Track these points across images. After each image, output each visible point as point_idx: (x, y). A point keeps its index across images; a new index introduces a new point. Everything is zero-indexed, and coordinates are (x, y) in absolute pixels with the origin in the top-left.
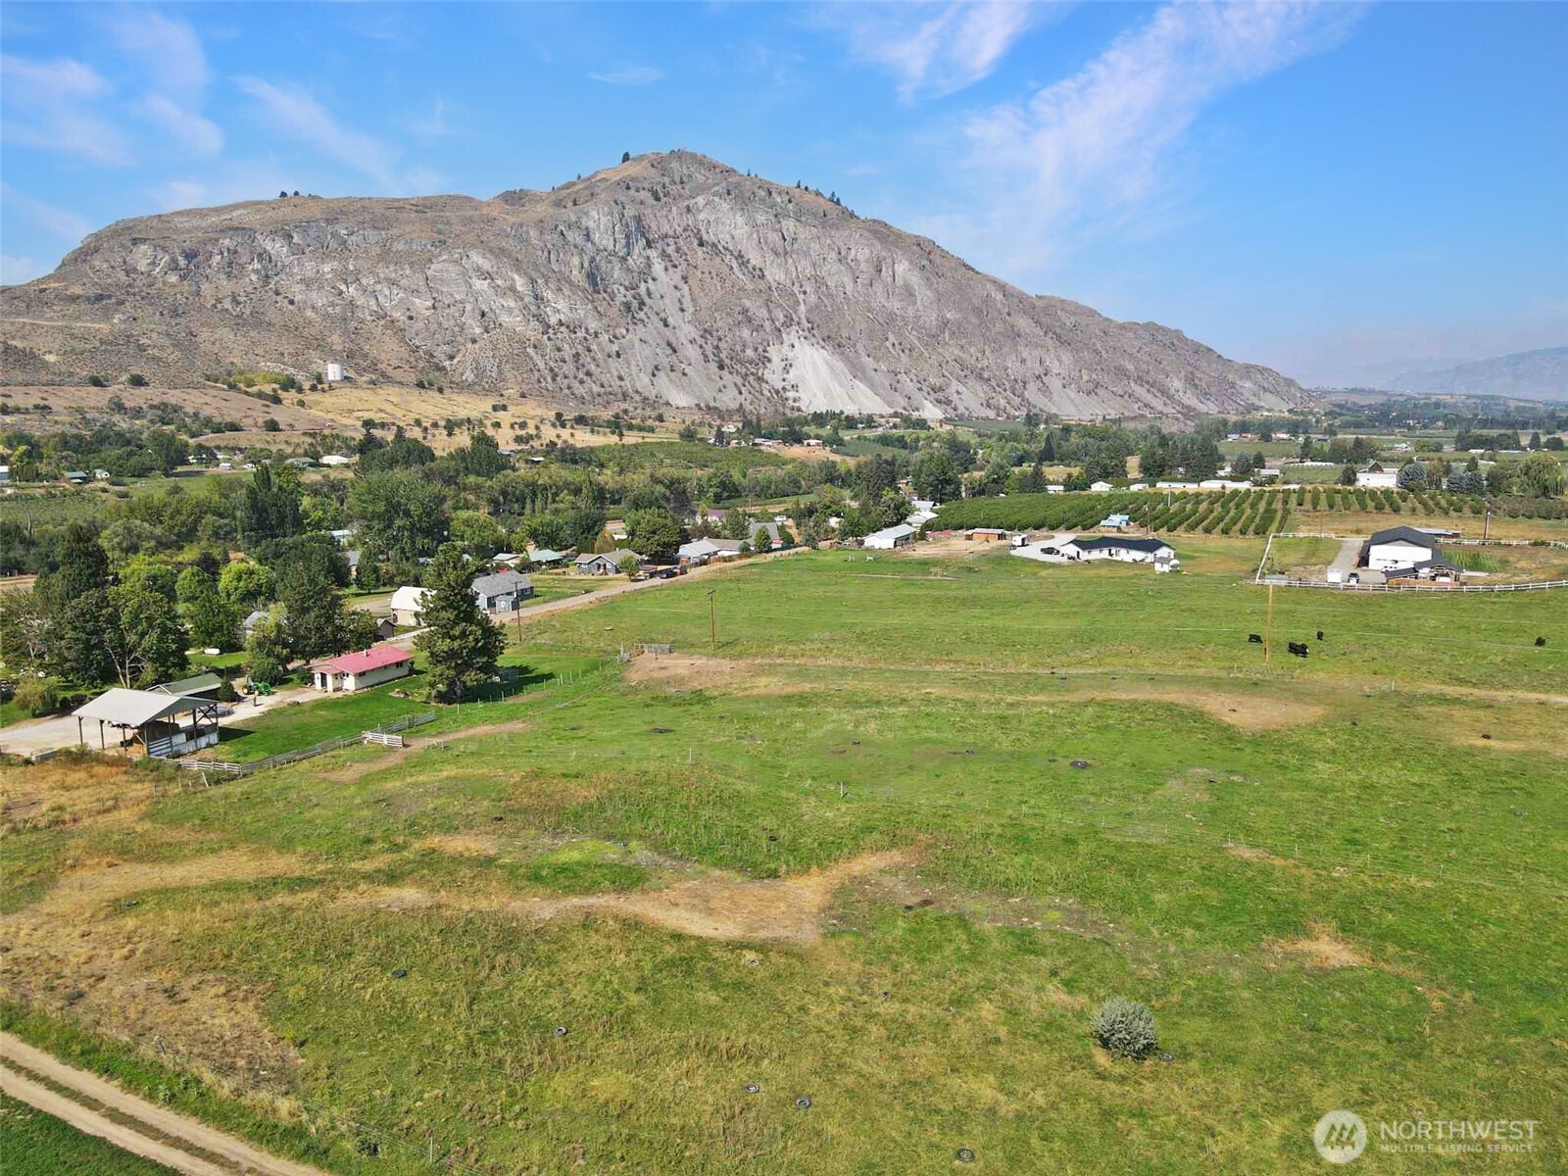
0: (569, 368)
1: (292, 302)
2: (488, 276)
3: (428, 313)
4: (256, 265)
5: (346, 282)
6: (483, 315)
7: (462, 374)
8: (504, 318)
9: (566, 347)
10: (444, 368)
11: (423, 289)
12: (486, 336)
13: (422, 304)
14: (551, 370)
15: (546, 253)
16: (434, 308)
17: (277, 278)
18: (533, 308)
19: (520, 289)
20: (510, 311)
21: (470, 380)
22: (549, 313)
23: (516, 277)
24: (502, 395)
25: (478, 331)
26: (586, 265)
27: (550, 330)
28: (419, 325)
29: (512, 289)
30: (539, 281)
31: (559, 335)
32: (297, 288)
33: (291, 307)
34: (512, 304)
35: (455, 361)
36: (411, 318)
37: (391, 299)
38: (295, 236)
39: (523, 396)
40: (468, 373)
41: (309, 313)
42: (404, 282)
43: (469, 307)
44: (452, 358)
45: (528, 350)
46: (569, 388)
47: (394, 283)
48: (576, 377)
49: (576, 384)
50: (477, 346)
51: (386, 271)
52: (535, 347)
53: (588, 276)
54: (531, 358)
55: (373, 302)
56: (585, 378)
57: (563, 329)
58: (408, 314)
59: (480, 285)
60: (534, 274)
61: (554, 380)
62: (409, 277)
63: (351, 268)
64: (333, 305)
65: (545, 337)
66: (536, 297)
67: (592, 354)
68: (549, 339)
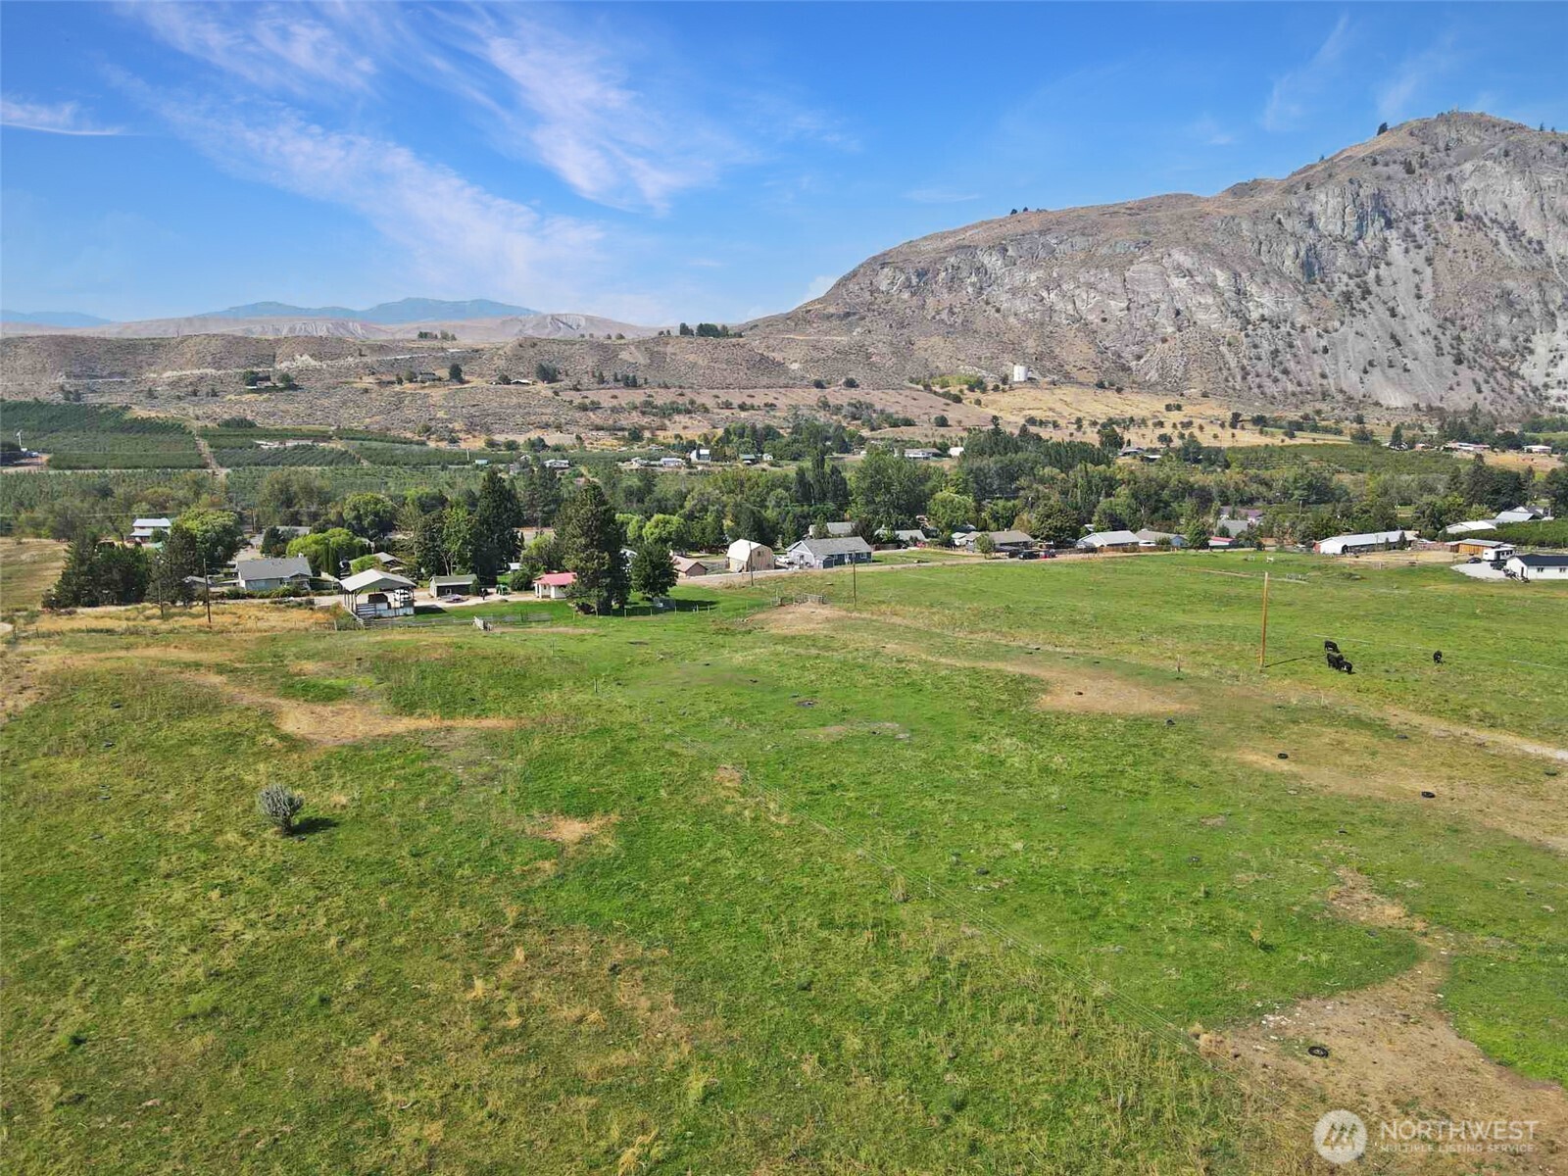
0: (1263, 366)
1: (998, 311)
2: (1189, 273)
3: (1122, 314)
4: (974, 279)
5: (1048, 290)
6: (1178, 313)
7: (1146, 374)
8: (1201, 317)
9: (1265, 344)
10: (1129, 369)
11: (1119, 291)
12: (1177, 335)
13: (1116, 306)
14: (1243, 368)
15: (1256, 245)
16: (1128, 309)
17: (989, 289)
18: (1233, 304)
19: (1220, 284)
20: (1207, 308)
21: (1153, 380)
22: (1252, 308)
23: (1218, 272)
24: (1182, 395)
25: (1170, 330)
26: (1302, 253)
27: (1250, 327)
28: (1111, 327)
29: (1213, 286)
30: (1244, 275)
31: (1259, 332)
32: (1004, 297)
33: (997, 315)
34: (1210, 301)
35: (1142, 361)
36: (1104, 320)
37: (1087, 303)
38: (1010, 248)
39: (1205, 395)
40: (1153, 372)
41: (1012, 320)
42: (1102, 286)
43: (1163, 306)
44: (1139, 358)
45: (1221, 348)
46: (1260, 386)
47: (1091, 286)
48: (1269, 376)
49: (1267, 383)
50: (1166, 345)
51: (1087, 275)
52: (1229, 344)
53: (1303, 266)
54: (1223, 356)
55: (1070, 307)
56: (1280, 376)
57: (1265, 324)
58: (1102, 316)
59: (1178, 283)
60: (1238, 269)
61: (1244, 378)
62: (1108, 279)
63: (1055, 275)
64: (1033, 311)
65: (1243, 333)
66: (1238, 292)
67: (1294, 350)
68: (1247, 336)
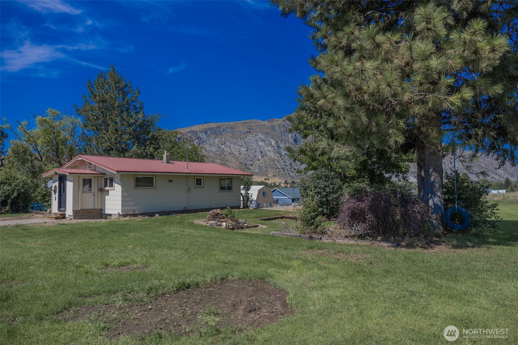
0: (289, 167)
1: (206, 151)
2: (263, 141)
3: (245, 152)
4: (197, 141)
5: (222, 144)
6: (262, 152)
7: (255, 170)
8: (268, 153)
9: (287, 161)
10: (250, 169)
11: (244, 145)
12: (262, 158)
13: (243, 149)
14: (283, 168)
15: (281, 133)
16: (247, 151)
17: (202, 144)
18: (277, 150)
19: (273, 144)
20: (270, 151)
21: (257, 172)
22: (282, 151)
23: (272, 141)
24: (267, 176)
25: (260, 157)
26: (293, 136)
27: (282, 157)
28: (242, 156)
29: (271, 144)
30: (279, 142)
31: (285, 158)
32: (207, 146)
33: (206, 152)
34: (271, 149)
35: (253, 166)
36: (240, 154)
37: (234, 149)
38: (208, 132)
39: (274, 176)
40: (257, 170)
41: (211, 153)
42: (239, 143)
43: (257, 150)
44: (252, 165)
45: (276, 162)
46: (289, 174)
47: (235, 144)
48: (291, 171)
49: (291, 173)
50: (260, 162)
51: (233, 140)
52: (278, 161)
53: (294, 140)
54: (277, 165)
55: (229, 150)
56: (293, 171)
57: (286, 156)
58: (239, 153)
59: (261, 143)
60: (278, 140)
61: (284, 171)
62: (241, 142)
63: (223, 140)
64: (218, 151)
65: (281, 158)
66: (278, 147)
67: (296, 163)
68: (282, 159)
